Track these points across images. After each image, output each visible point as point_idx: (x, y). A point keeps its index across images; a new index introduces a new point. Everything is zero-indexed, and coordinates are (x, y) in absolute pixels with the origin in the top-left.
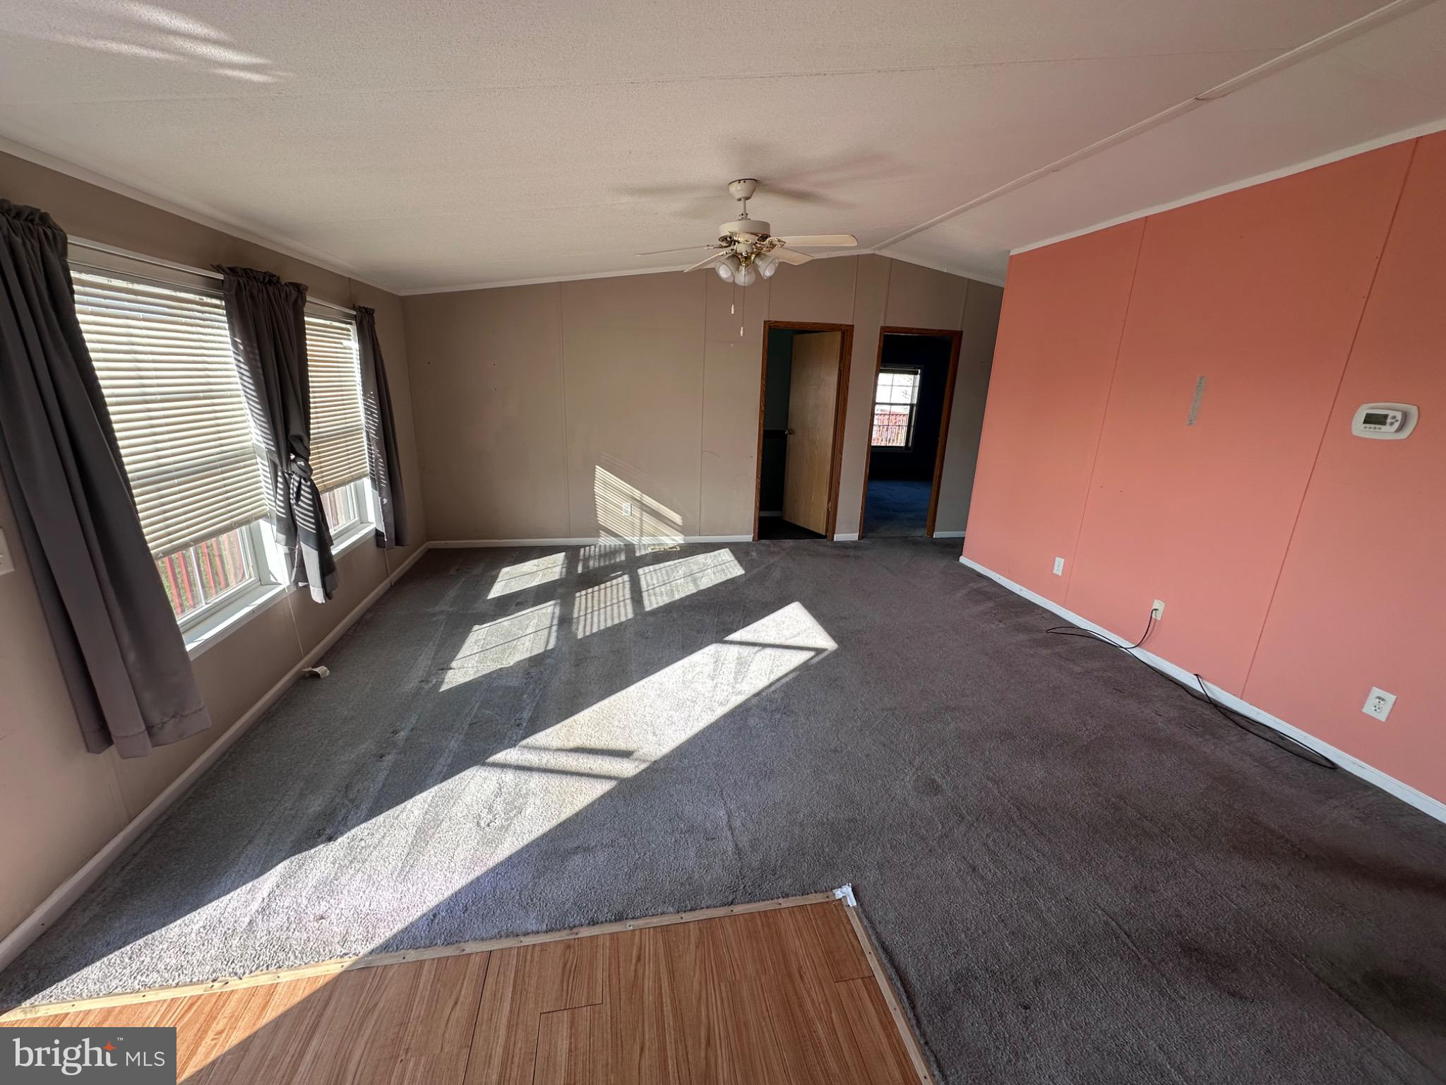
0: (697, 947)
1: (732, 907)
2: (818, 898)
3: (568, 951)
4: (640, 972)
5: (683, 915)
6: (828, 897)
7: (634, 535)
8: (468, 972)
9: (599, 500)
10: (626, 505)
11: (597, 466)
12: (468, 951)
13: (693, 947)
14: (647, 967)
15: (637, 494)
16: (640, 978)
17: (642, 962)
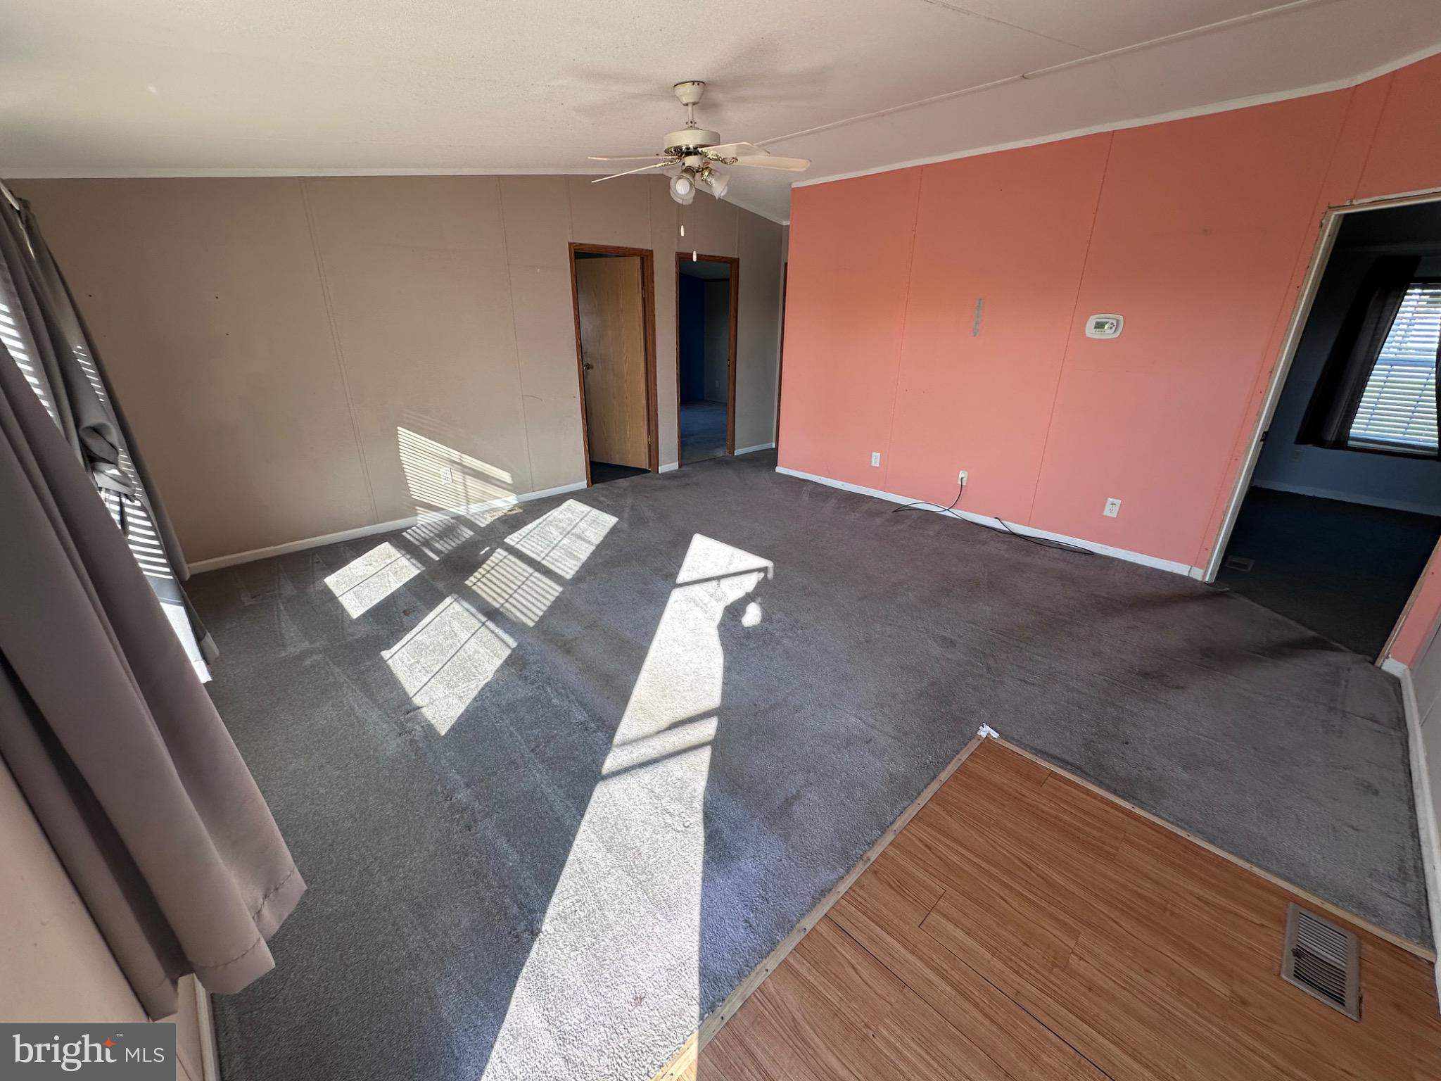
0: (951, 816)
1: (938, 778)
2: (974, 745)
3: (878, 875)
4: (939, 854)
5: (918, 801)
6: (979, 740)
7: (459, 505)
8: (831, 941)
9: (407, 469)
10: (445, 471)
11: (399, 428)
12: (809, 928)
13: (949, 818)
14: (939, 849)
15: (455, 455)
16: (945, 858)
17: (932, 847)
